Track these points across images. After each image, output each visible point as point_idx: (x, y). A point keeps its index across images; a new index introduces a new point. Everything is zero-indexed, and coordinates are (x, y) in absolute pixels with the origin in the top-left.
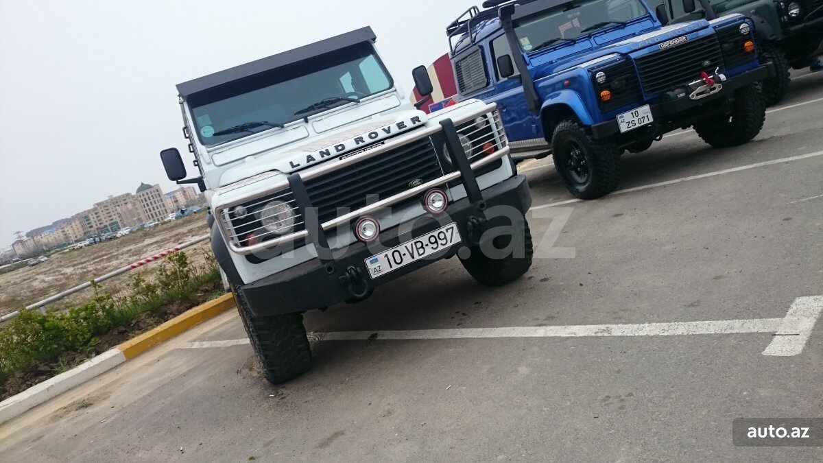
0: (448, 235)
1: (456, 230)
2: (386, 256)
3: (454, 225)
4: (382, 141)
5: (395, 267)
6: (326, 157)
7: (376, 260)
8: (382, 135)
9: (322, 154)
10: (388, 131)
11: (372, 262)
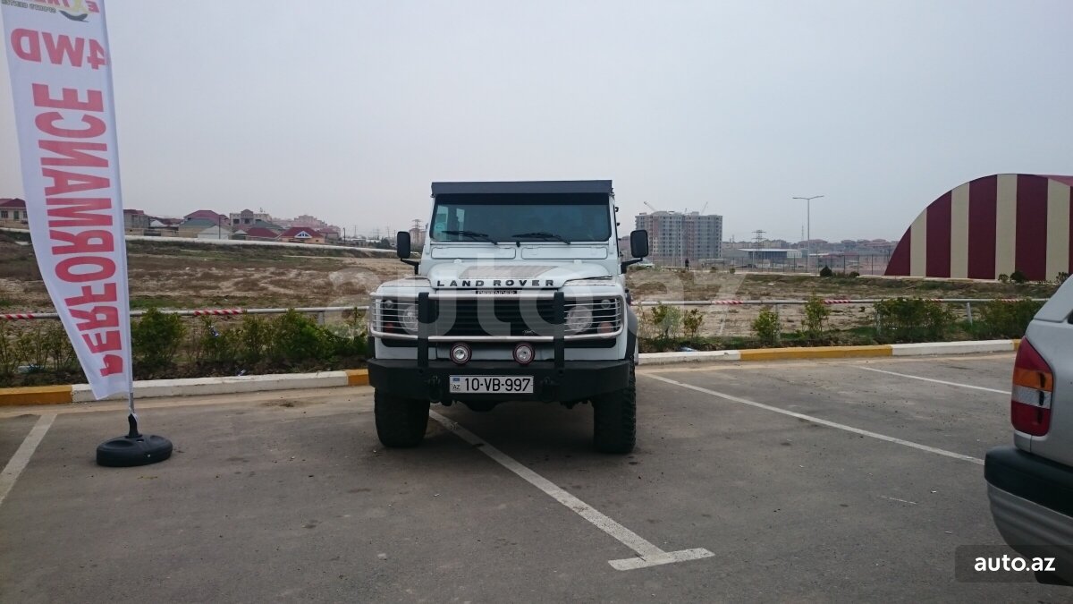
0: (524, 384)
1: (531, 383)
2: (467, 380)
3: (531, 378)
4: (515, 290)
5: (471, 391)
6: (466, 286)
7: (458, 380)
8: (517, 284)
9: (464, 283)
10: (523, 284)
11: (454, 380)
